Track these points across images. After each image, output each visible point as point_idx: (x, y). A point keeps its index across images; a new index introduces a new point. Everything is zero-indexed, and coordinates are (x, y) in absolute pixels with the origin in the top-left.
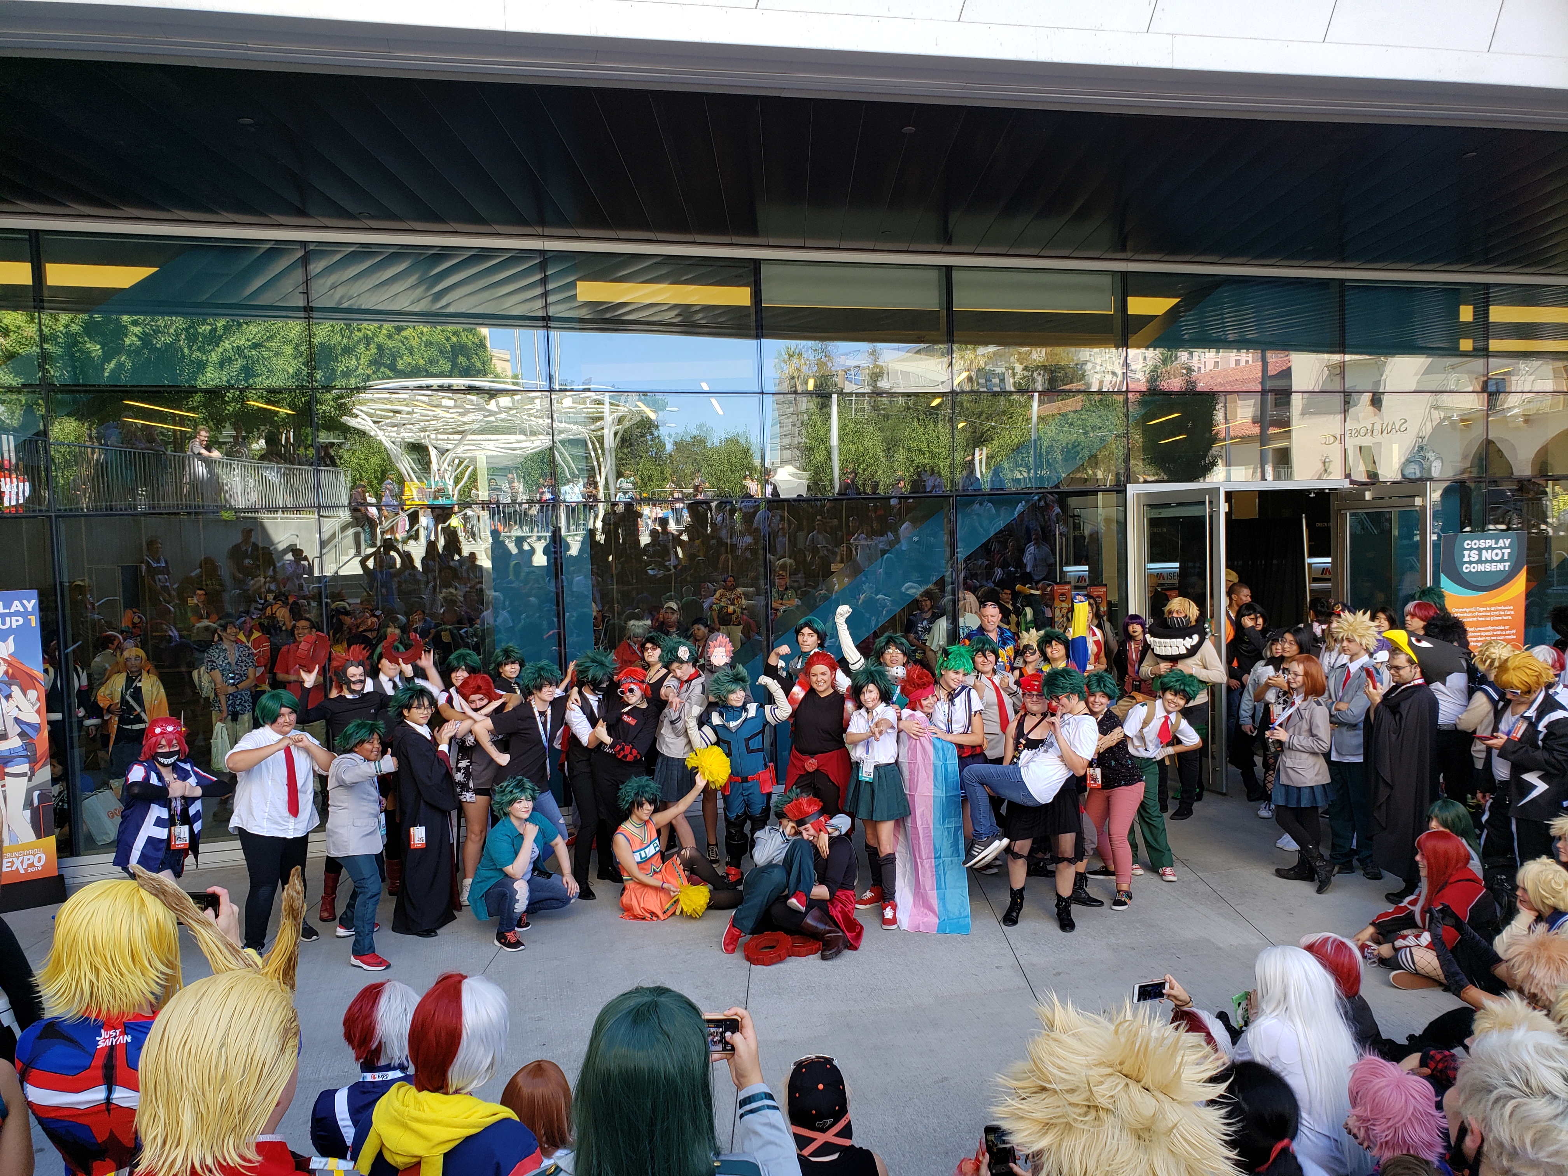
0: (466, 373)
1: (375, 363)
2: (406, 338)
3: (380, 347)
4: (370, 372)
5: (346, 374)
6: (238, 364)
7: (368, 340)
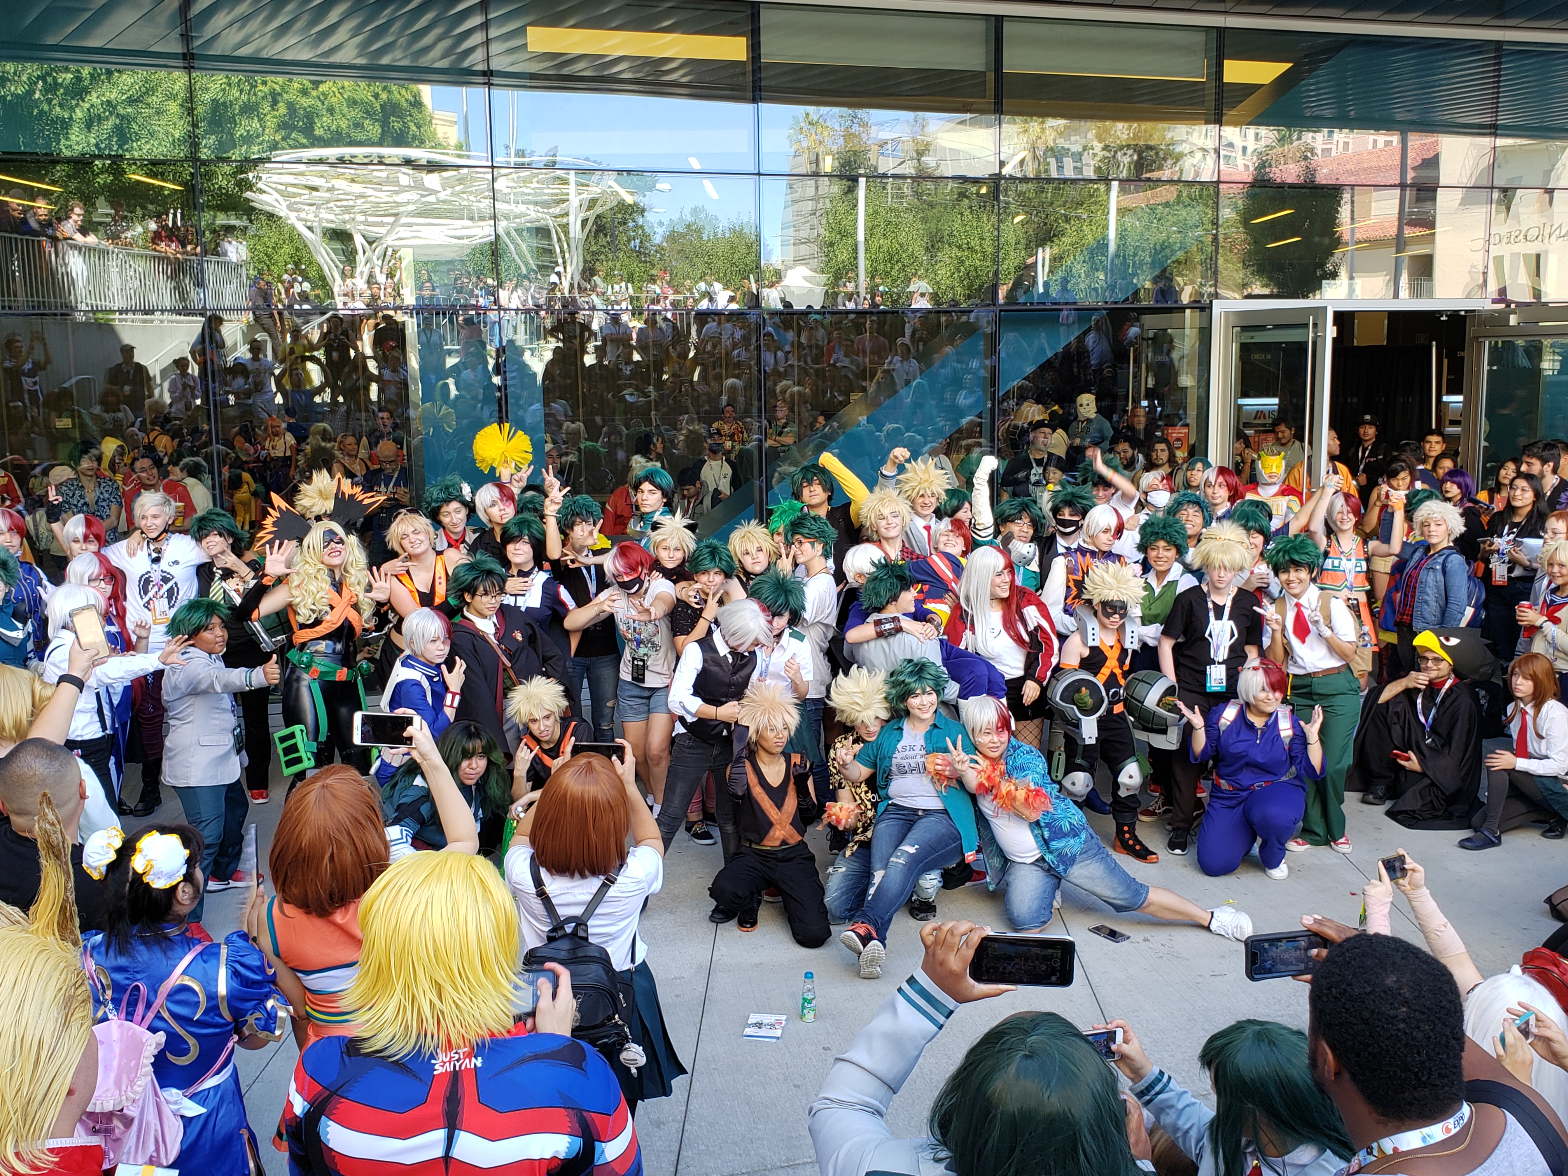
0: (400, 140)
1: (285, 126)
2: (323, 94)
3: (291, 106)
4: (278, 137)
5: (248, 139)
6: (109, 124)
7: (274, 98)
